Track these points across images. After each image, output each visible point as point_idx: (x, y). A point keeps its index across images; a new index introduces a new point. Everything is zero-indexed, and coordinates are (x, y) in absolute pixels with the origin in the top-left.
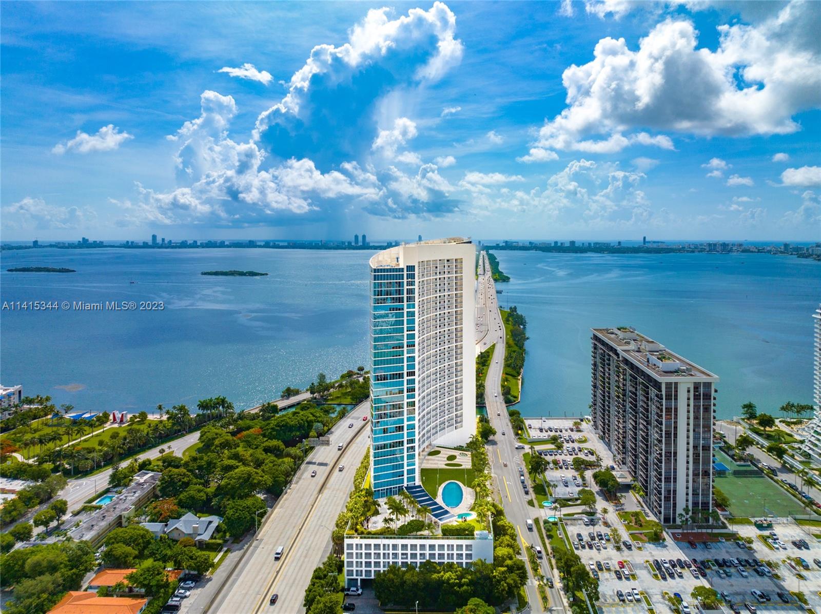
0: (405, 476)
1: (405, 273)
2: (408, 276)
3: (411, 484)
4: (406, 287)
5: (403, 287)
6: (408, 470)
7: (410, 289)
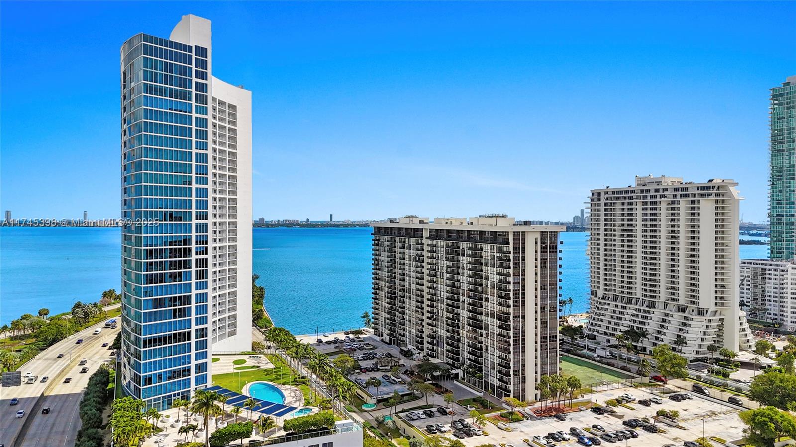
0: (193, 375)
1: (193, 55)
2: (198, 62)
3: (201, 387)
4: (194, 79)
5: (190, 76)
6: (196, 365)
7: (200, 83)
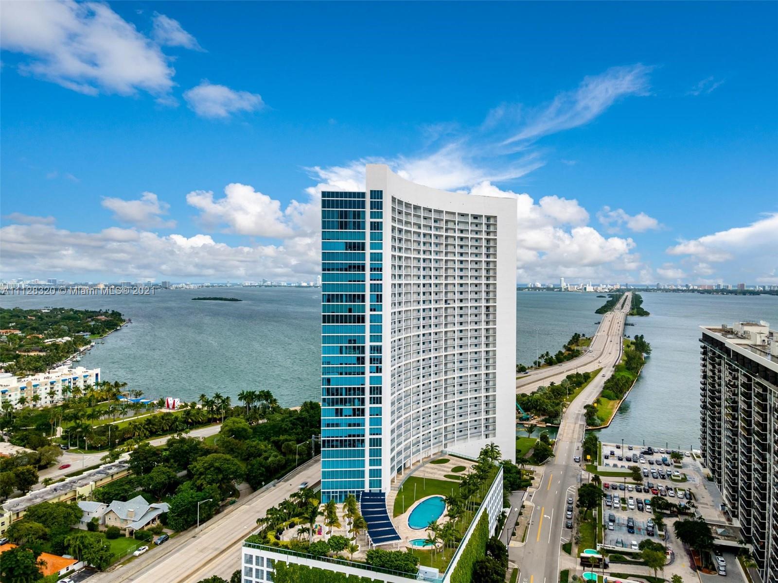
0: (367, 479)
1: (368, 200)
2: (373, 205)
3: (375, 490)
4: (368, 220)
5: (364, 219)
6: (370, 470)
7: (375, 222)
